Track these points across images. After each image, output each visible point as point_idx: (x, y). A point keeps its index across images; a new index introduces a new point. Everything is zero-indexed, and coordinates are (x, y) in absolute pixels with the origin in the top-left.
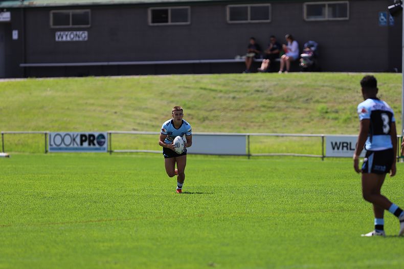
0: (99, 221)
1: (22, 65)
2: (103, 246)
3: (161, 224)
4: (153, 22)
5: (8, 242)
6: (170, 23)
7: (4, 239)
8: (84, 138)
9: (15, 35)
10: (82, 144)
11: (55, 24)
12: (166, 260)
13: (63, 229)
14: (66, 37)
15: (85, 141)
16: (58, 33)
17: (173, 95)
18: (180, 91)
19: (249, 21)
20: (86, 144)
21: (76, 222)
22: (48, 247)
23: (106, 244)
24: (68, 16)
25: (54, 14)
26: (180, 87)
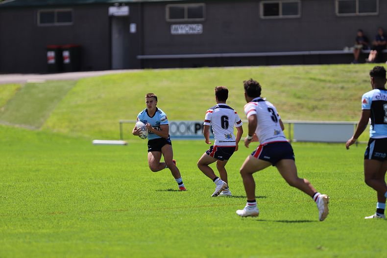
0: (212, 206)
1: (140, 57)
2: (216, 230)
3: (271, 209)
4: (265, 14)
5: (125, 226)
6: (281, 16)
7: (122, 223)
8: (198, 127)
9: (133, 28)
10: (196, 132)
11: (171, 17)
12: (276, 243)
13: (178, 213)
14: (181, 30)
15: (199, 129)
16: (174, 27)
17: (283, 85)
18: (291, 81)
19: (358, 14)
20: (200, 133)
21: (190, 207)
22: (163, 231)
23: (218, 228)
24: (183, 10)
25: (171, 9)
26: (290, 78)
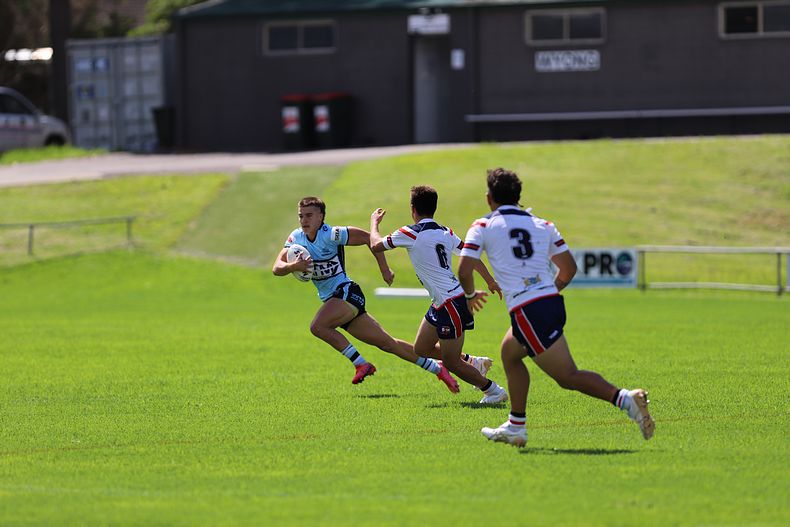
0: (619, 422)
1: (472, 118)
2: (627, 472)
3: (741, 429)
4: (729, 29)
5: (441, 464)
6: (761, 34)
7: (434, 457)
8: (591, 260)
9: (458, 59)
10: (586, 272)
11: (537, 35)
12: (749, 500)
13: (548, 438)
14: (556, 62)
15: (593, 265)
16: (541, 56)
17: (766, 175)
18: (781, 167)
20: (595, 272)
21: (574, 424)
22: (517, 473)
23: (632, 468)
24: (559, 21)
25: (535, 19)
26: (780, 160)
